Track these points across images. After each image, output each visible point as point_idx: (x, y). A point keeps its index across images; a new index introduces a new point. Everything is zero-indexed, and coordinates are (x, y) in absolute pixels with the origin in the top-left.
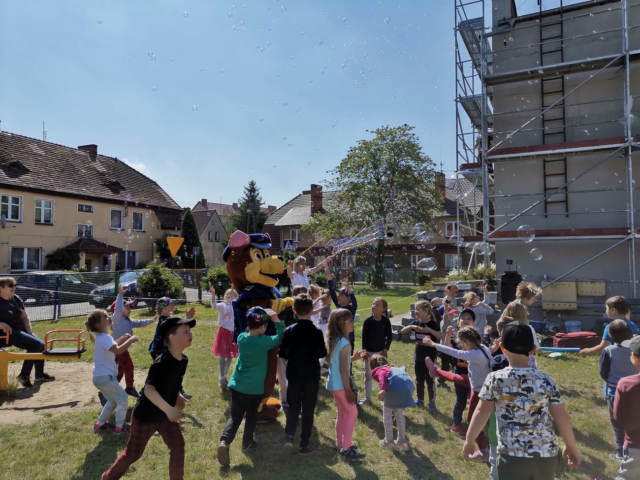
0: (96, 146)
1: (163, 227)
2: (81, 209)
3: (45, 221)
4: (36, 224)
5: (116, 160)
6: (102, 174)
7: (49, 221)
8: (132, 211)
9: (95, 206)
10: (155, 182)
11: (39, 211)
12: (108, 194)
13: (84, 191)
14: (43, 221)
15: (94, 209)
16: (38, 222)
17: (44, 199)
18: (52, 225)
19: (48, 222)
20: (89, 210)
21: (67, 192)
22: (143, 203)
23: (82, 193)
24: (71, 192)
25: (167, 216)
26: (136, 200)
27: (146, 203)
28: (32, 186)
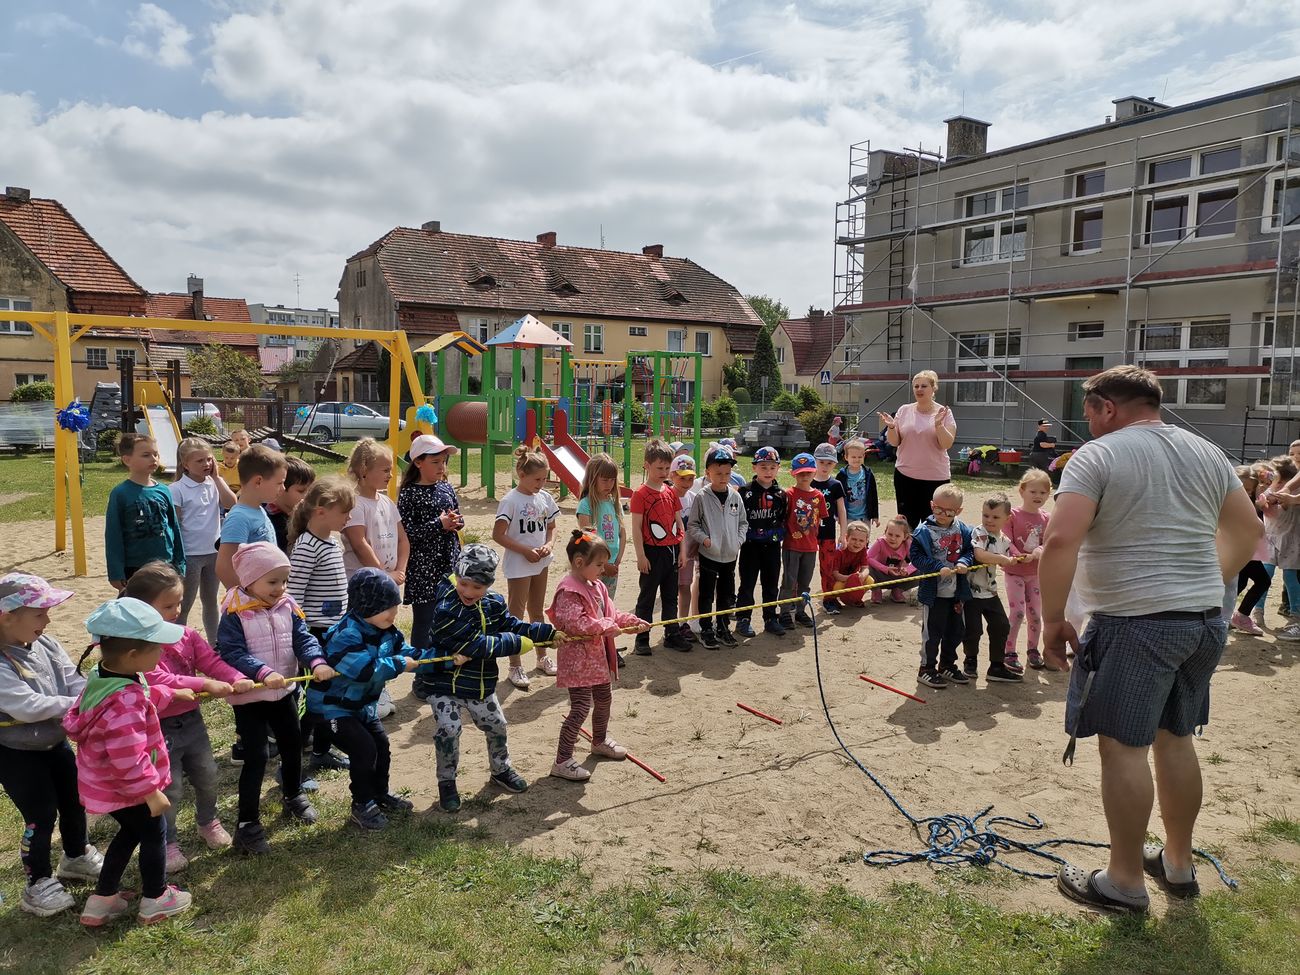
0: (662, 246)
1: (733, 351)
2: (633, 333)
3: (595, 349)
5: (686, 261)
6: (663, 284)
7: (599, 349)
8: (692, 331)
9: (649, 328)
10: (734, 288)
11: (588, 338)
12: (666, 311)
13: (637, 310)
14: (592, 349)
15: (647, 332)
16: (587, 351)
17: (593, 324)
18: (602, 353)
19: (597, 350)
20: (642, 333)
21: (616, 314)
22: (708, 320)
23: (633, 314)
24: (621, 314)
25: (740, 335)
26: (699, 317)
27: (712, 320)
28: (581, 311)
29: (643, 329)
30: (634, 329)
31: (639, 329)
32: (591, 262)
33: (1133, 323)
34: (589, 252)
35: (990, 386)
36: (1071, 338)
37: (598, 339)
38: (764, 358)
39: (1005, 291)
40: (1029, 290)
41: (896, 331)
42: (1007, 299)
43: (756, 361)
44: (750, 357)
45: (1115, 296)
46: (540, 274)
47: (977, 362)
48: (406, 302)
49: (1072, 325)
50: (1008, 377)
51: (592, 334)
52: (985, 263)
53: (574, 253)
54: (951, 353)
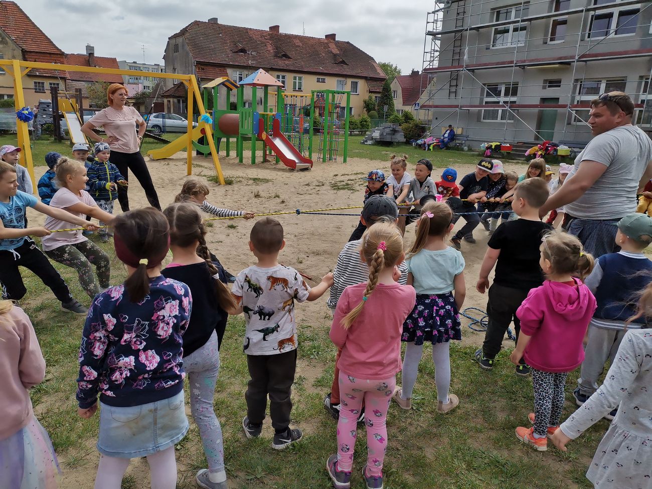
0: (335, 35)
1: (370, 92)
2: (318, 81)
4: (293, 90)
5: (348, 43)
6: (335, 55)
7: (301, 89)
8: (349, 81)
9: (327, 79)
10: (372, 58)
11: (295, 83)
12: (336, 70)
13: (321, 69)
14: (297, 89)
15: (326, 81)
16: (295, 90)
17: (298, 75)
18: (302, 91)
20: (323, 81)
21: (310, 70)
22: (358, 75)
23: (318, 71)
24: (312, 70)
25: (375, 83)
26: (354, 73)
27: (360, 75)
28: (291, 69)
29: (324, 79)
30: (319, 79)
31: (322, 79)
32: (297, 42)
33: (576, 80)
34: (297, 37)
35: (500, 112)
36: (544, 88)
37: (300, 83)
38: (386, 96)
39: (512, 62)
40: (524, 61)
41: (454, 83)
42: (513, 66)
43: (382, 98)
44: (379, 95)
45: (569, 66)
46: (270, 48)
47: (495, 99)
48: (200, 62)
49: (545, 81)
50: (510, 108)
51: (297, 81)
52: (503, 47)
53: (289, 37)
54: (482, 94)
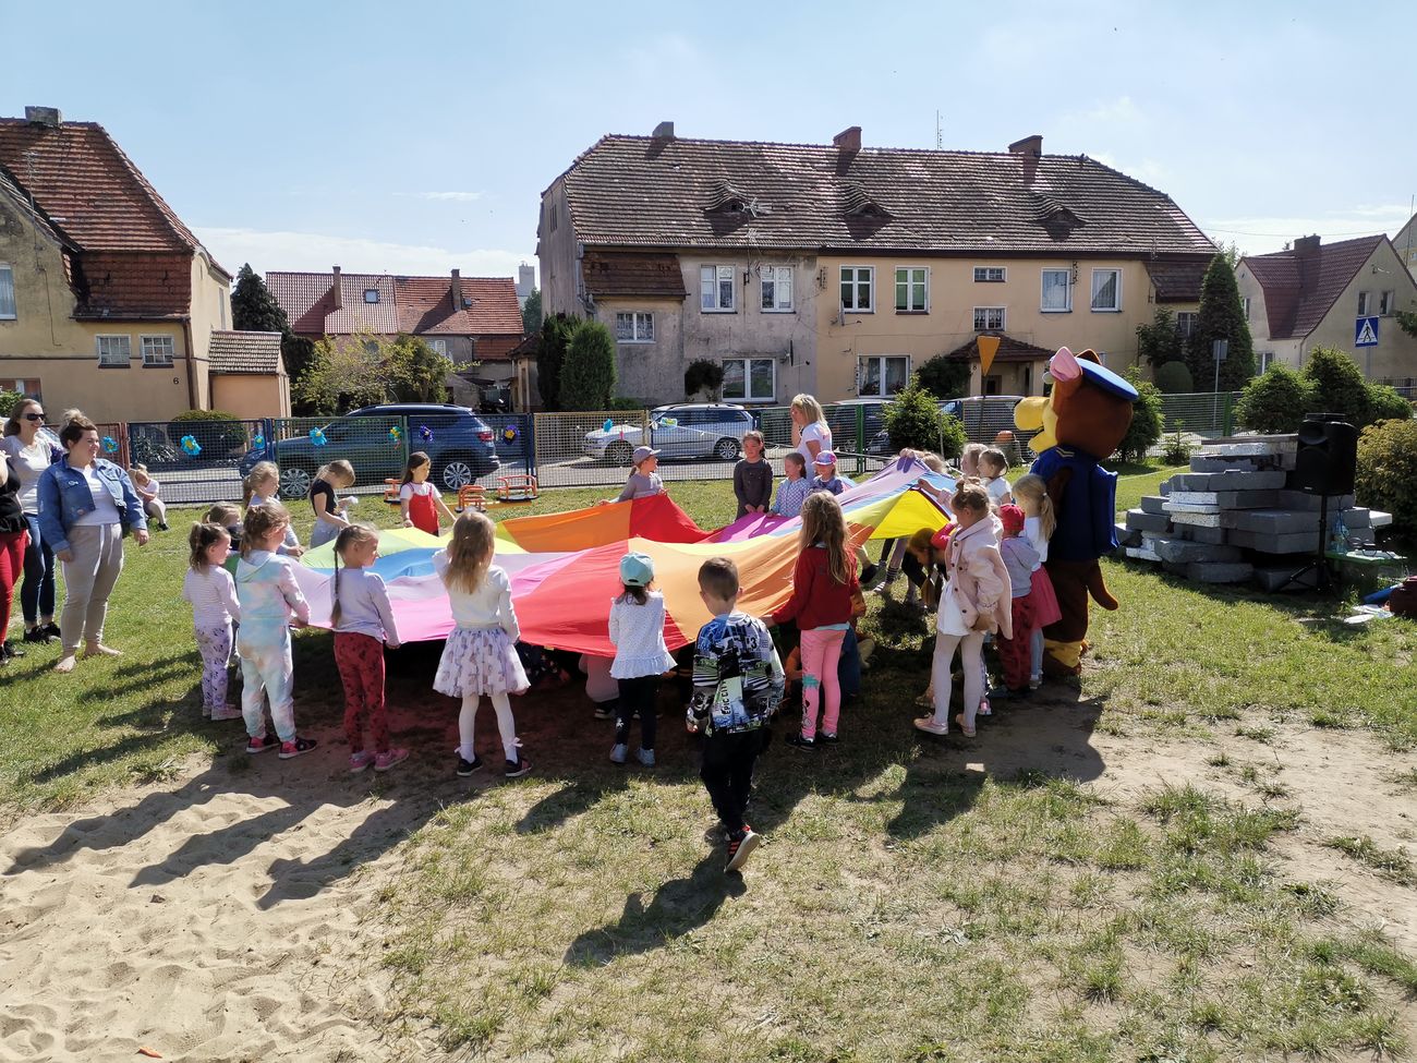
0: (1040, 139)
1: (1161, 299)
2: (980, 277)
3: (914, 307)
4: (897, 313)
5: (1081, 159)
6: (1040, 197)
7: (922, 307)
8: (1088, 272)
10: (1166, 196)
11: (902, 291)
12: (1041, 240)
13: (990, 241)
14: (910, 308)
15: (1006, 276)
16: (901, 309)
17: (910, 266)
18: (926, 313)
19: (919, 308)
20: (998, 277)
21: (950, 247)
22: (1119, 249)
23: (981, 247)
24: (959, 246)
25: (1175, 272)
26: (1098, 246)
27: (1124, 249)
28: (889, 245)
29: (1000, 271)
30: (984, 271)
31: (992, 271)
32: (915, 170)
34: (915, 155)
37: (920, 292)
43: (1204, 316)
44: (1191, 310)
46: (828, 192)
48: (595, 245)
51: (910, 283)
53: (889, 158)
